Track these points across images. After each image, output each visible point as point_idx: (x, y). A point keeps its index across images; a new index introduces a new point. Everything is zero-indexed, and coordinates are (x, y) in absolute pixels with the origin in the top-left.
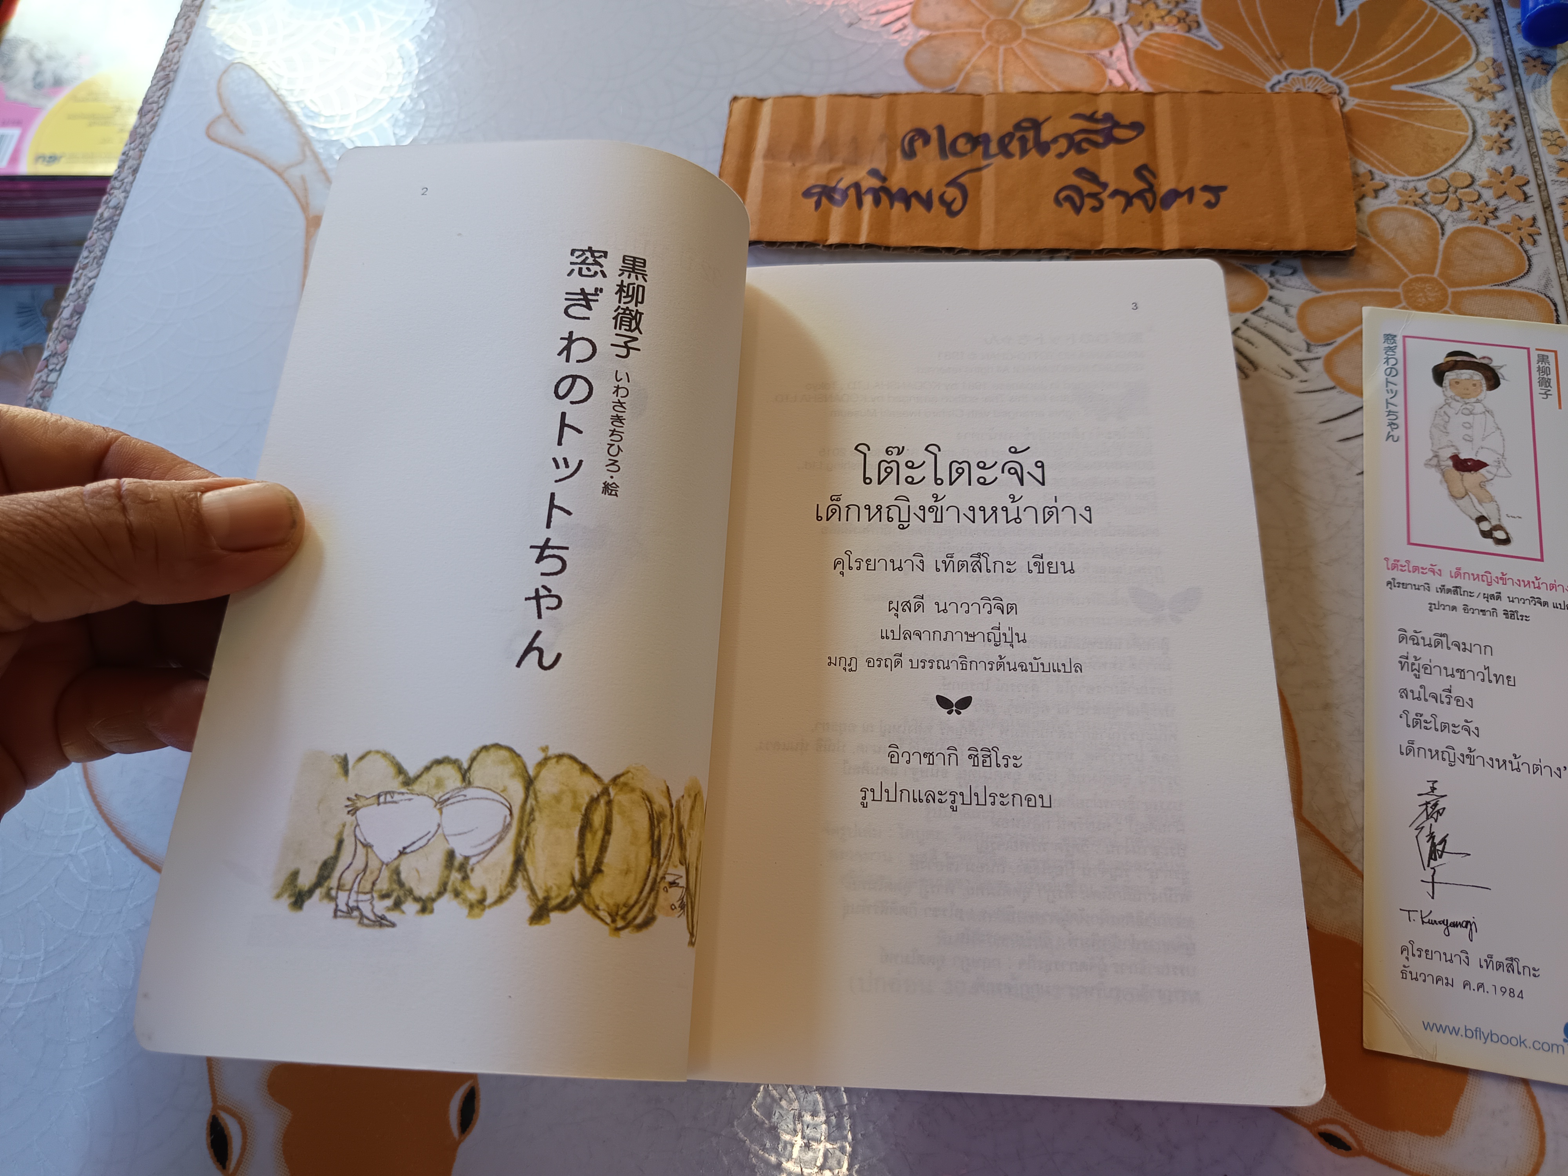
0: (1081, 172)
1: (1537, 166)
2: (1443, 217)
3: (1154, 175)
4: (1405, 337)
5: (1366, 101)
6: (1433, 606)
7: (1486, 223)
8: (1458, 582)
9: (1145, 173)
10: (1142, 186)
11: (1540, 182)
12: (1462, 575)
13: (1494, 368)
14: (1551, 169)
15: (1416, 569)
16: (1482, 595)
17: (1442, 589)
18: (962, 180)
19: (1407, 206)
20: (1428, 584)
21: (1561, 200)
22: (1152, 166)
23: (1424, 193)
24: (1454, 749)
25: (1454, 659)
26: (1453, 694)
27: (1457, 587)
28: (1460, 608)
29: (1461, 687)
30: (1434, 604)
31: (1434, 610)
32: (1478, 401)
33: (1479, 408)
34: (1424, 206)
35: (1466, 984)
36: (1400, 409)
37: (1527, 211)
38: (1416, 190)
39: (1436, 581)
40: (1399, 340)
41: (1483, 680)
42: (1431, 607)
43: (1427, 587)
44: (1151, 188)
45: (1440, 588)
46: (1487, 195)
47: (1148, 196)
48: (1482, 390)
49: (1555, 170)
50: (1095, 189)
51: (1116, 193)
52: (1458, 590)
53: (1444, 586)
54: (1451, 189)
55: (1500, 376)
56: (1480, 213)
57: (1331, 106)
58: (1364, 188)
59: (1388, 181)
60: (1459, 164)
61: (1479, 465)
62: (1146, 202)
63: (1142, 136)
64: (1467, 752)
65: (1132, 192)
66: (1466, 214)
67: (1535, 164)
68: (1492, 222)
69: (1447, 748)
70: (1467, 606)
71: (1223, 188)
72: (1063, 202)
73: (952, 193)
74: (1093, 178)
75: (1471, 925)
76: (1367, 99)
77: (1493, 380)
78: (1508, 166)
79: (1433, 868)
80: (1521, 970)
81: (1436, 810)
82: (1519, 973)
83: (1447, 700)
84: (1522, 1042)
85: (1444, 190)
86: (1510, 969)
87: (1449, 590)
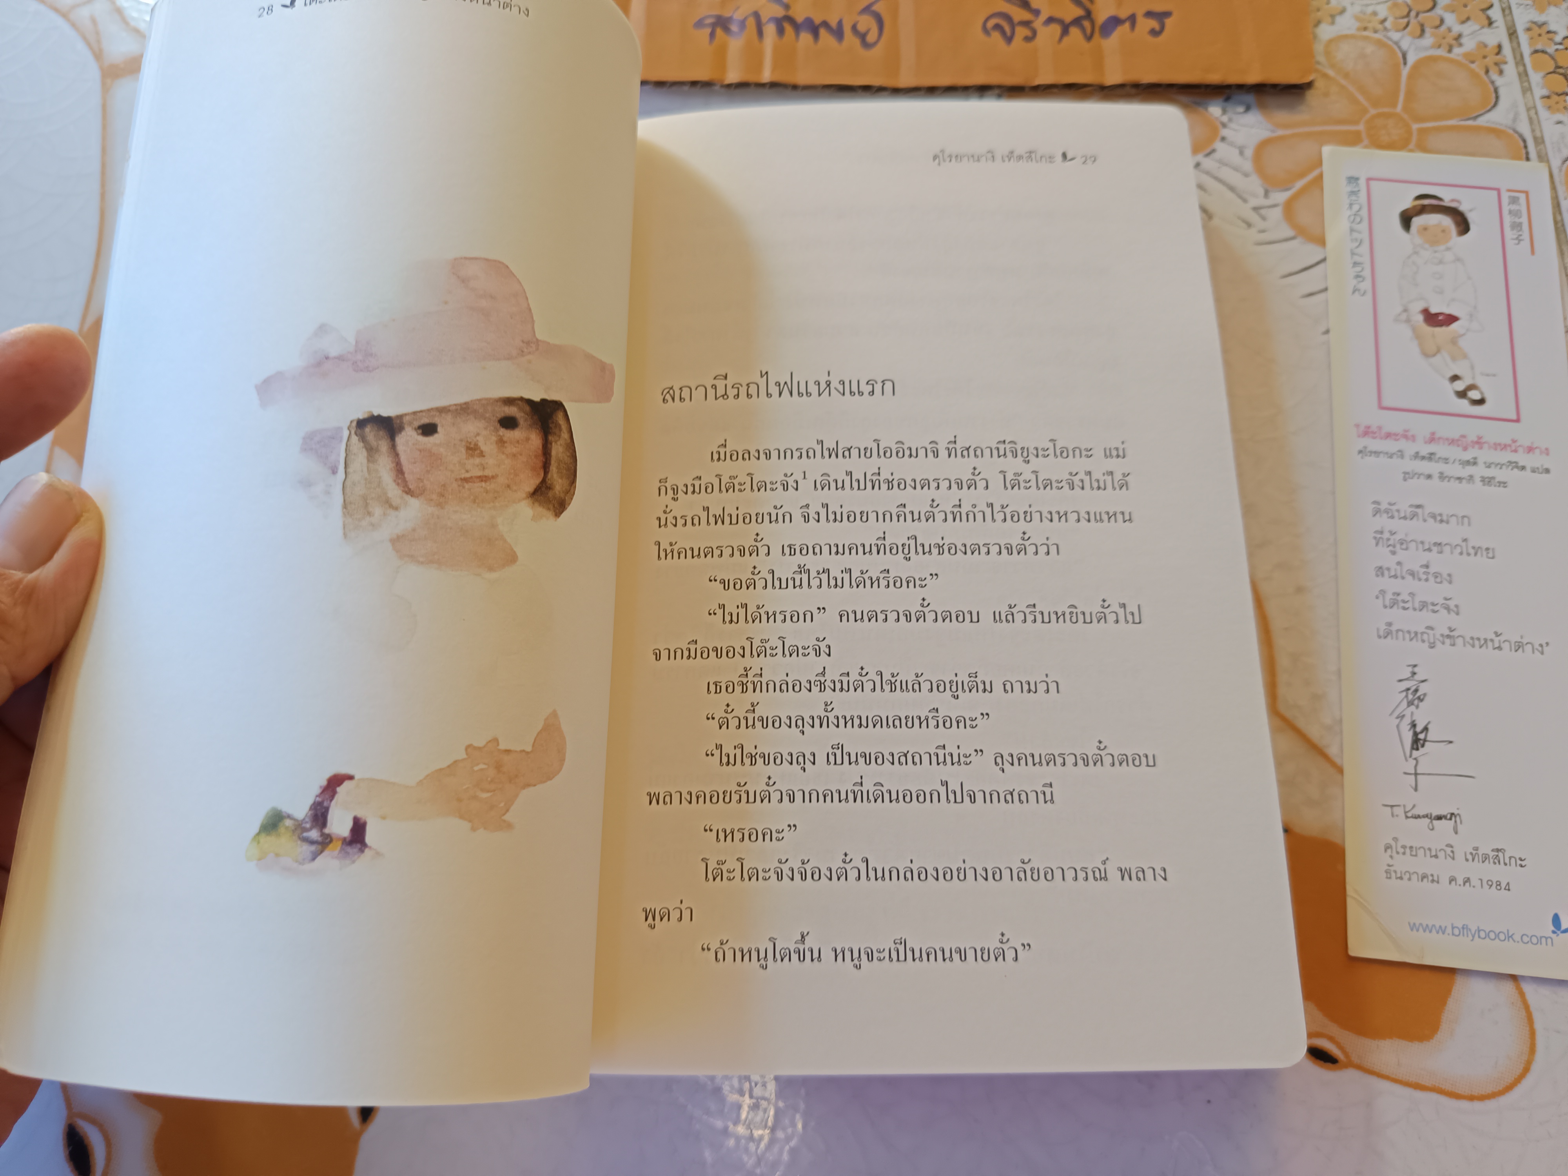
2: (1405, 45)
3: (1092, 1)
4: (1368, 179)
6: (1407, 475)
7: (1450, 51)
8: (1432, 448)
10: (1079, 12)
12: (1437, 440)
15: (1388, 435)
16: (1457, 462)
17: (1417, 456)
18: (877, 7)
19: (1365, 33)
20: (1401, 451)
21: (1527, 27)
23: (1381, 20)
24: (1433, 630)
25: (1431, 532)
26: (1431, 570)
27: (1431, 453)
28: (1436, 476)
29: (1439, 562)
30: (1409, 473)
31: (1408, 479)
34: (1385, 33)
35: (1452, 880)
36: (1366, 260)
37: (1492, 38)
38: (1375, 14)
39: (1409, 448)
40: (1363, 182)
41: (1461, 554)
42: (1404, 476)
43: (1401, 454)
44: (1089, 15)
45: (1414, 456)
46: (1450, 19)
47: (1087, 24)
50: (1027, 16)
51: (1050, 21)
52: (1433, 456)
53: (1418, 453)
54: (1413, 14)
56: (1444, 40)
58: (1319, 14)
59: (1345, 5)
62: (1083, 30)
64: (1447, 632)
65: (1068, 20)
66: (1428, 40)
68: (1456, 50)
69: (1426, 628)
70: (1443, 473)
71: (1168, 14)
72: (991, 31)
73: (866, 22)
74: (1025, 4)
75: (1455, 817)
79: (1415, 759)
80: (1507, 861)
81: (1416, 696)
82: (1505, 864)
83: (1424, 577)
84: (1510, 937)
85: (1405, 13)
86: (1497, 860)
87: (1423, 457)
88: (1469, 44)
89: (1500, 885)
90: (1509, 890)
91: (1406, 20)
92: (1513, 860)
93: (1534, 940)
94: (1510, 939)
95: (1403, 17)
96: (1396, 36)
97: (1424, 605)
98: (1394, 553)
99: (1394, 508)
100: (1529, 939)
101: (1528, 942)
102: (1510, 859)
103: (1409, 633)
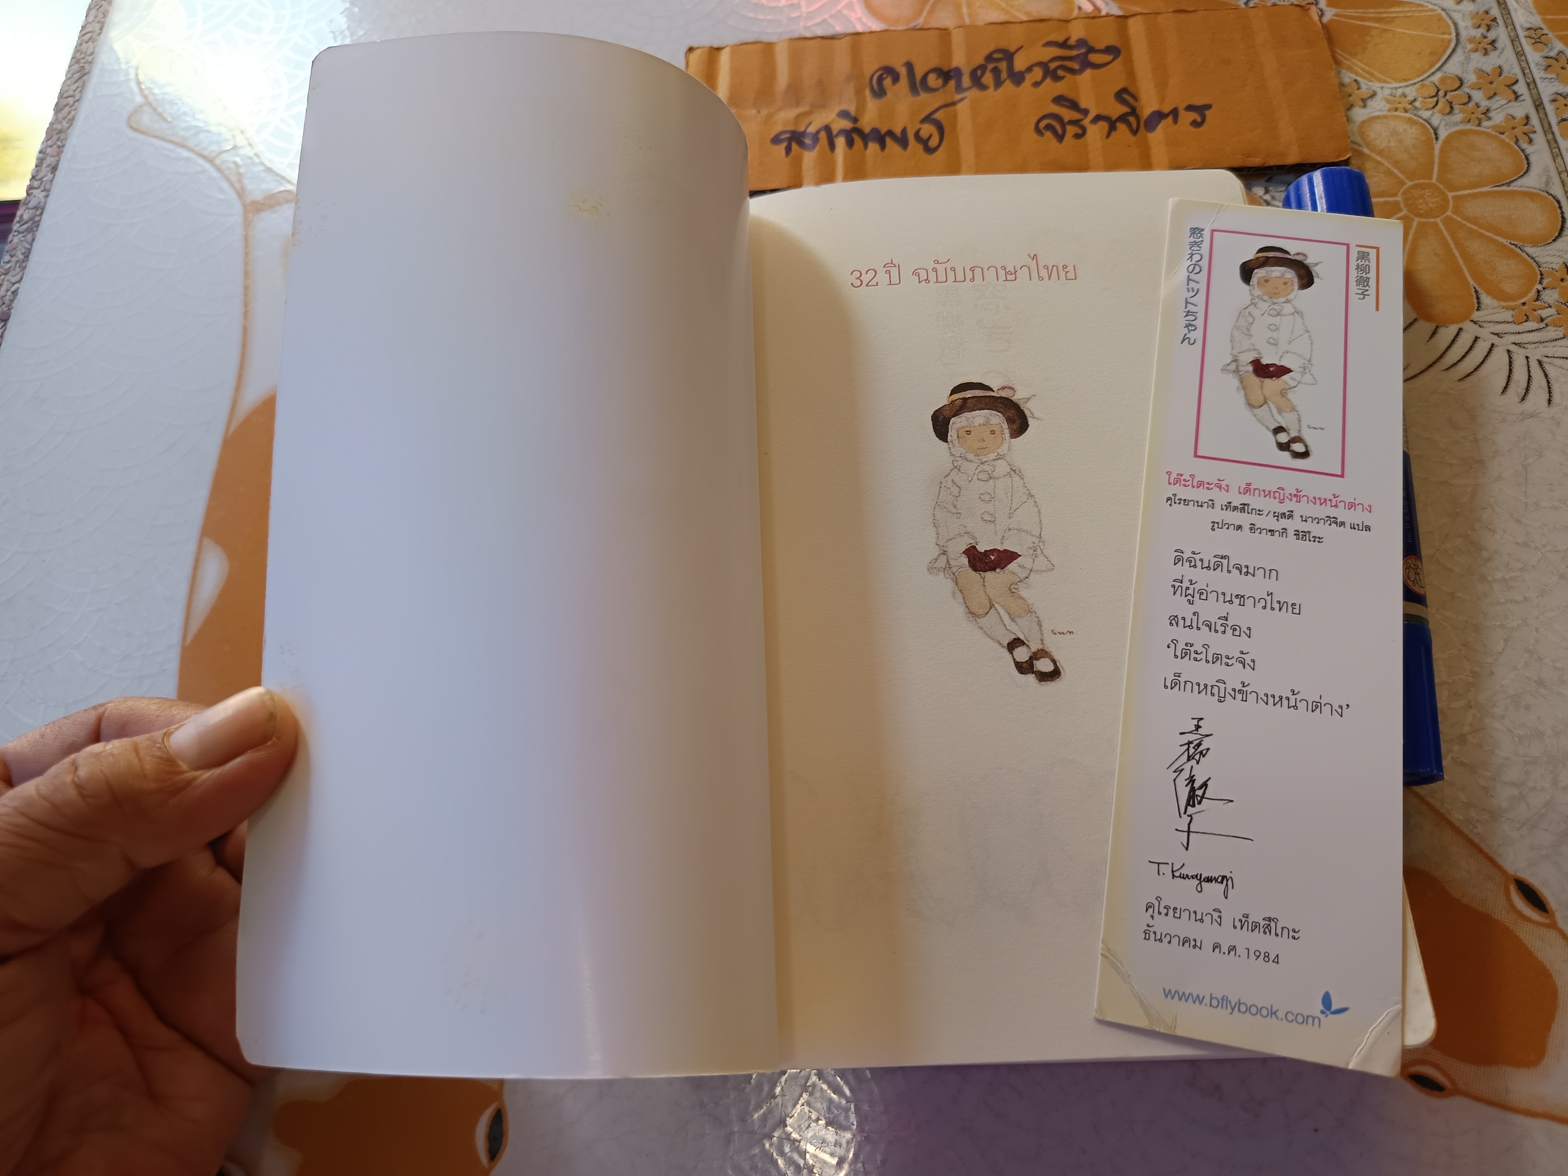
0: (1059, 100)
2: (1435, 121)
3: (1135, 98)
6: (1216, 525)
7: (1479, 125)
8: (1245, 499)
9: (1126, 96)
10: (1124, 109)
12: (1252, 491)
15: (1201, 484)
16: (1272, 514)
17: (1228, 506)
18: (938, 116)
19: (1397, 113)
20: (1212, 501)
22: (1131, 90)
23: (1413, 98)
24: (1225, 683)
25: (1234, 583)
26: (1230, 623)
27: (1244, 504)
28: (1246, 527)
29: (1238, 615)
30: (1218, 523)
31: (1216, 529)
34: (1415, 112)
35: (1216, 946)
36: (1200, 310)
37: (1520, 110)
38: (1404, 95)
39: (1221, 498)
41: (1265, 607)
42: (1213, 526)
43: (1212, 504)
44: (1134, 112)
45: (1226, 506)
47: (1132, 119)
50: (1076, 116)
51: (1098, 118)
52: (1246, 507)
53: (1230, 503)
54: (1441, 93)
56: (1473, 115)
58: (1351, 98)
59: (1374, 88)
60: (1445, 67)
62: (1129, 125)
63: (1119, 60)
64: (1239, 687)
65: (1114, 117)
66: (1458, 117)
68: (1486, 124)
69: (1217, 681)
70: (1254, 525)
71: (1208, 107)
72: (1043, 131)
73: (927, 130)
74: (1074, 105)
75: (1227, 881)
79: (1190, 816)
80: (1279, 931)
81: (1199, 750)
82: (1277, 935)
83: (1221, 629)
84: (1273, 1013)
86: (1267, 930)
87: (1235, 508)
88: (1498, 118)
89: (1268, 957)
90: (1278, 963)
92: (1286, 931)
93: (1300, 1019)
94: (1273, 1016)
96: (1426, 114)
97: (1217, 658)
98: (1191, 603)
99: (1198, 557)
100: (1294, 1017)
101: (1293, 1020)
102: (1283, 930)
103: (1198, 684)
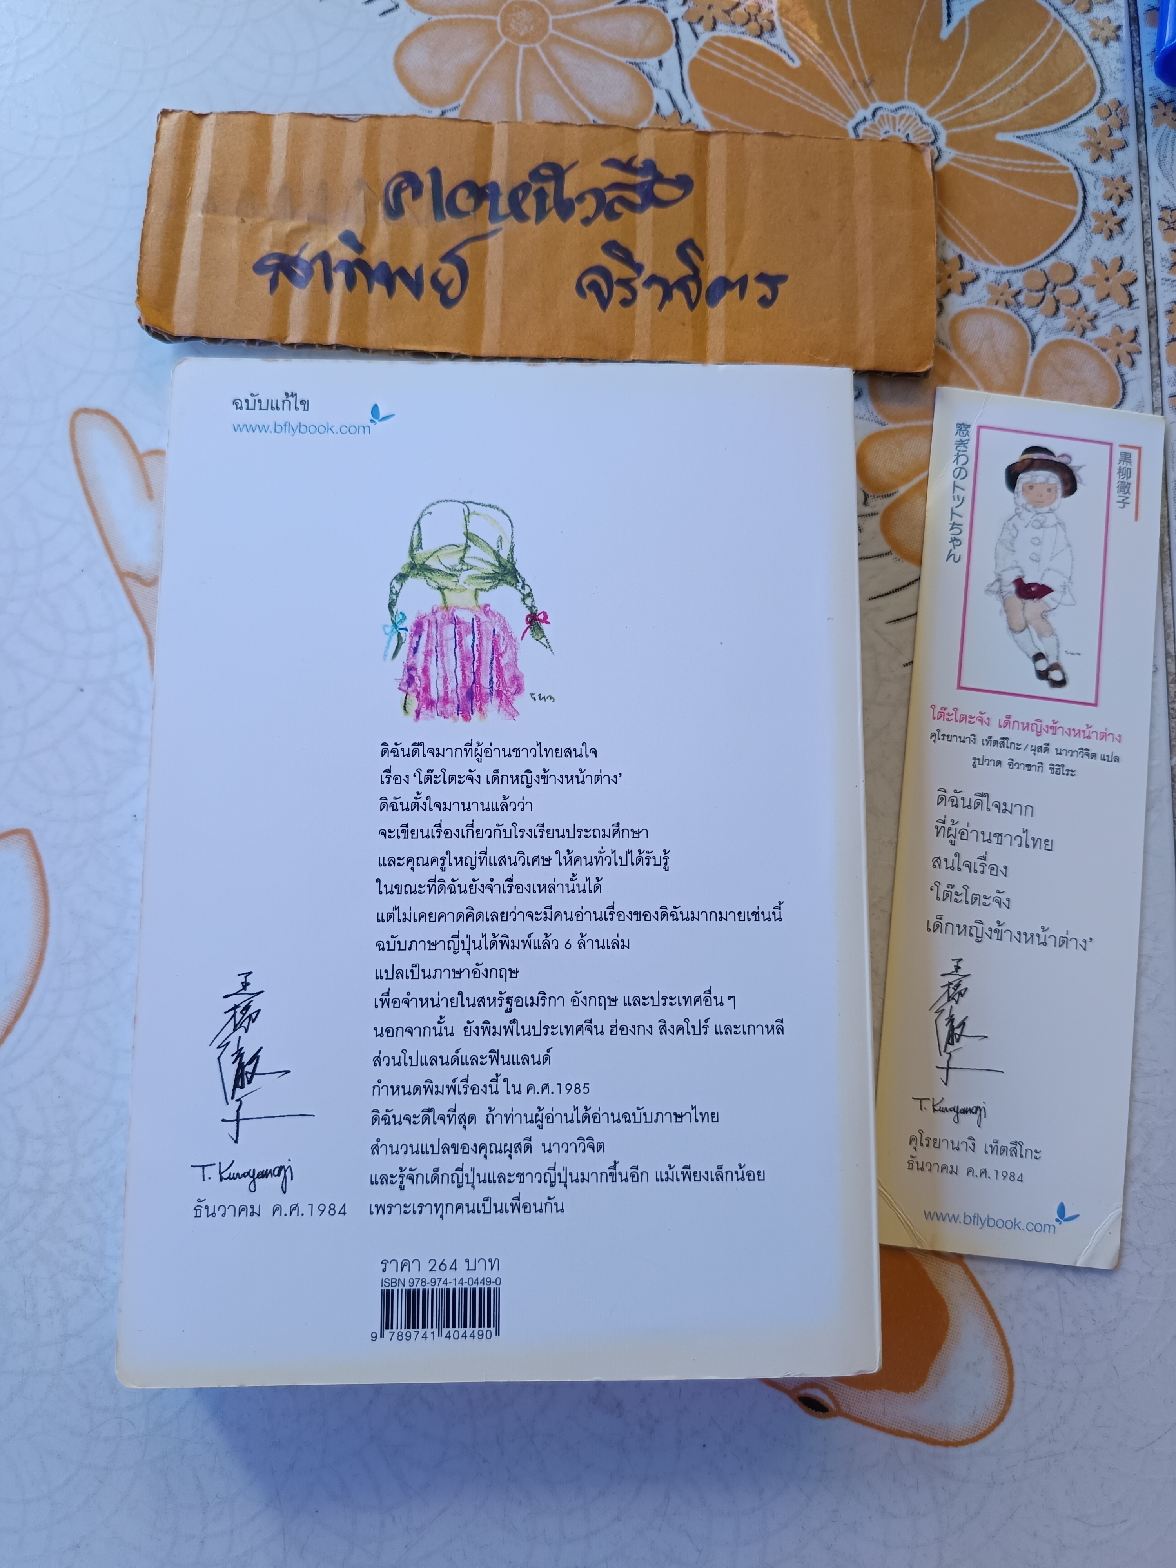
0: (611, 247)
1: (1149, 258)
2: (1036, 324)
3: (701, 255)
4: (980, 427)
5: (963, 154)
6: (977, 761)
7: (1082, 335)
8: (1006, 733)
9: (689, 251)
10: (685, 270)
11: (1149, 280)
12: (1012, 724)
13: (1073, 469)
14: (1164, 263)
15: (963, 718)
16: (1029, 748)
17: (989, 741)
18: (462, 253)
19: (997, 308)
20: (974, 735)
21: (1169, 307)
22: (698, 243)
23: (1018, 290)
24: (982, 924)
25: (993, 822)
26: (988, 862)
27: (1004, 738)
28: (1005, 762)
29: (997, 854)
30: (979, 759)
31: (977, 765)
32: (1051, 511)
33: (1051, 519)
34: (1017, 308)
35: (970, 1171)
36: (965, 521)
37: (1131, 320)
39: (983, 731)
40: (973, 430)
41: (1020, 845)
42: (974, 763)
43: (973, 739)
44: (696, 275)
45: (986, 740)
46: (1089, 296)
47: (692, 285)
48: (1056, 497)
49: (1168, 265)
50: (627, 272)
51: (652, 280)
52: (1006, 741)
53: (991, 737)
54: (1050, 286)
55: (1077, 479)
56: (1078, 322)
57: (922, 163)
58: (951, 282)
59: (978, 270)
60: (1061, 251)
61: (1043, 591)
62: (688, 294)
63: (691, 196)
64: (995, 926)
65: (672, 279)
67: (1146, 255)
68: (1089, 334)
69: (976, 922)
70: (1012, 760)
71: (782, 279)
72: (585, 292)
73: (448, 272)
74: (627, 257)
75: (981, 1110)
76: (966, 151)
77: (1070, 485)
78: (1116, 256)
79: (949, 1053)
80: (1024, 1153)
81: (958, 990)
82: (1022, 1157)
83: (980, 869)
84: (1016, 1225)
85: (1041, 286)
86: (1014, 1153)
87: (996, 743)
89: (1014, 1176)
90: (1022, 1181)
91: (1042, 293)
92: (1029, 1152)
93: (1038, 1228)
94: (1016, 1227)
95: (1038, 291)
97: (976, 898)
98: (953, 843)
99: (959, 796)
100: (1033, 1227)
101: (1032, 1230)
102: (1027, 1151)
103: (958, 926)
